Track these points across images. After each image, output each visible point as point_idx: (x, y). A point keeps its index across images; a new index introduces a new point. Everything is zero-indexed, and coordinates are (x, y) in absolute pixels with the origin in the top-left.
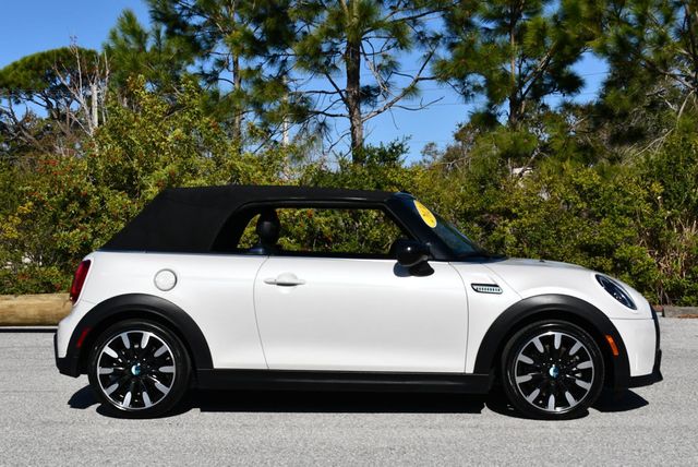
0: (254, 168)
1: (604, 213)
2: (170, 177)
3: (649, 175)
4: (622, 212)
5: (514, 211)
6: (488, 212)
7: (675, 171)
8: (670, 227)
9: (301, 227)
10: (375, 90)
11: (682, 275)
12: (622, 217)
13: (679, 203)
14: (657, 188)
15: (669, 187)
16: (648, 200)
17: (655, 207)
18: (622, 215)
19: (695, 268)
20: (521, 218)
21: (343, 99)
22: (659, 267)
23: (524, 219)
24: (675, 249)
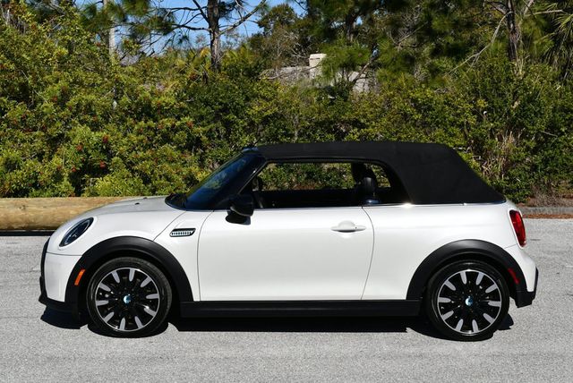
0: (137, 81)
1: (437, 124)
2: (63, 92)
3: (475, 91)
4: (453, 123)
5: (362, 121)
6: (340, 121)
7: (497, 89)
8: (493, 137)
9: (181, 136)
10: (229, 6)
11: (500, 176)
12: (454, 128)
13: (500, 117)
14: (481, 103)
15: (493, 102)
16: (474, 113)
17: (480, 119)
18: (453, 126)
19: (512, 172)
20: (367, 127)
21: (202, 13)
22: (483, 169)
23: (370, 129)
24: (495, 154)
